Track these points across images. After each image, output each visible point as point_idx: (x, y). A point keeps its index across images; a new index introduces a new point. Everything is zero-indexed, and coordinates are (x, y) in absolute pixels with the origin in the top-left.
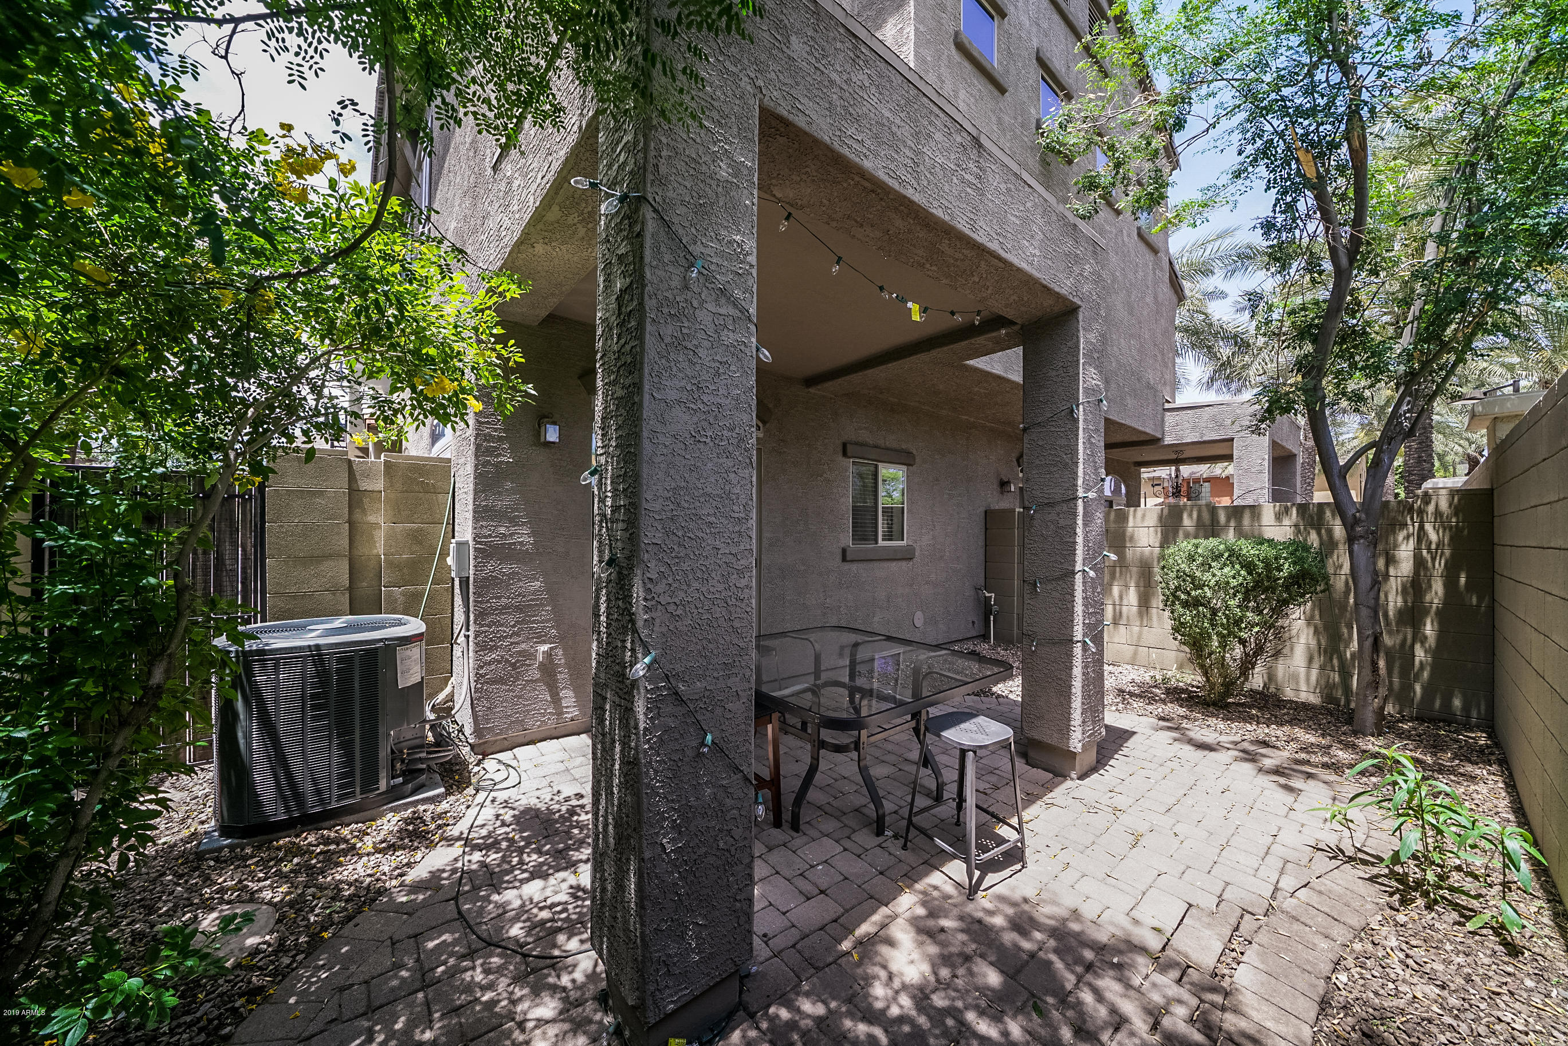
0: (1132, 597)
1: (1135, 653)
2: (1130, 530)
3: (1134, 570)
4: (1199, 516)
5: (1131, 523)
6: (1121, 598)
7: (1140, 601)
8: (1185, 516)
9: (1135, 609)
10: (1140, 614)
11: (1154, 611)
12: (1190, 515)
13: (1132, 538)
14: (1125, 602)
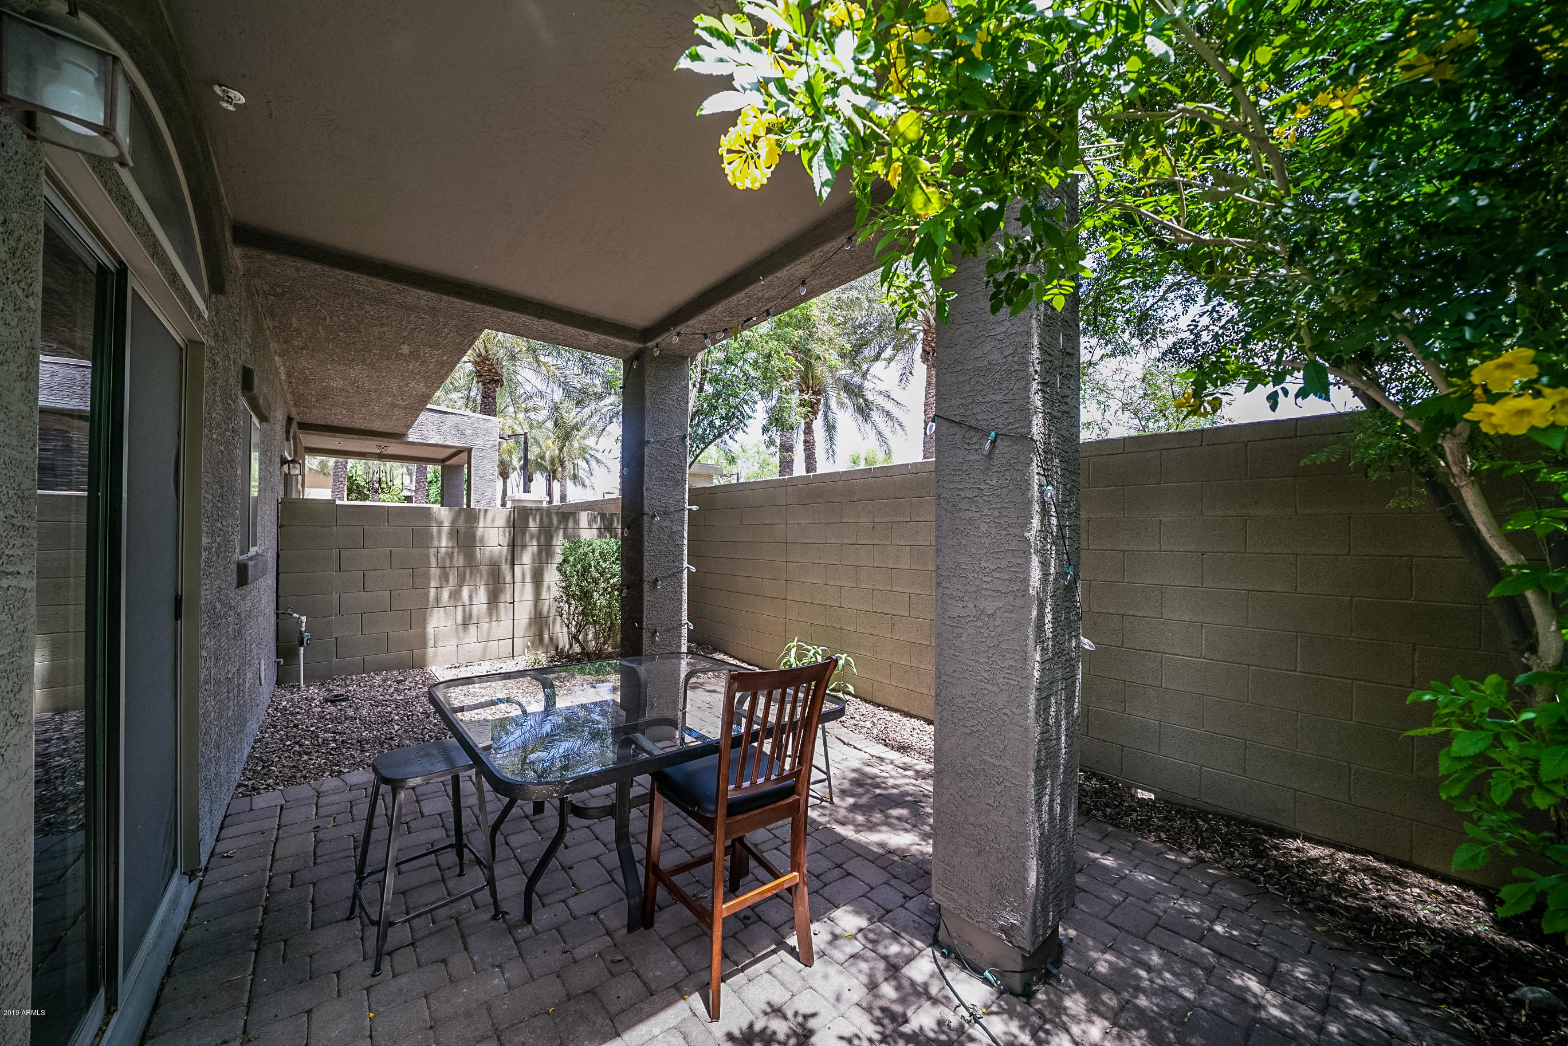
0: (482, 596)
1: (485, 650)
2: (480, 530)
3: (484, 569)
4: (541, 520)
5: (481, 524)
6: (471, 598)
7: (489, 598)
8: (531, 520)
9: (485, 606)
10: (490, 611)
11: (502, 605)
12: (534, 519)
13: (482, 540)
14: (474, 602)
